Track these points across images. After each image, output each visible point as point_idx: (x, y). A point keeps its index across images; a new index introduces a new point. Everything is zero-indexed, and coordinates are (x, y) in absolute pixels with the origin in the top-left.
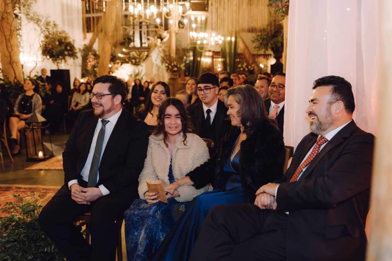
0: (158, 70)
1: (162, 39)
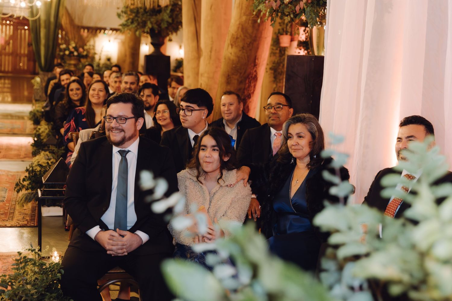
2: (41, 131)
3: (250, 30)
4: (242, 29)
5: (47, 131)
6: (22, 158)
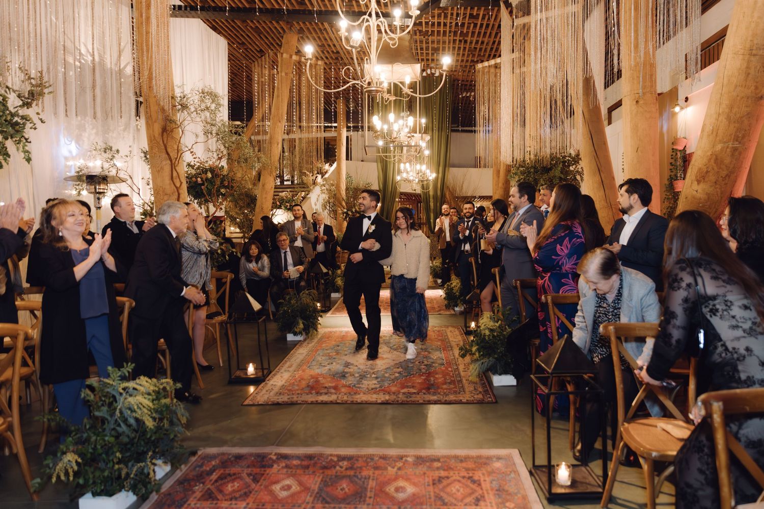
1: (323, 175)
2: (453, 286)
3: (727, 160)
4: (716, 159)
5: (459, 285)
6: (438, 311)
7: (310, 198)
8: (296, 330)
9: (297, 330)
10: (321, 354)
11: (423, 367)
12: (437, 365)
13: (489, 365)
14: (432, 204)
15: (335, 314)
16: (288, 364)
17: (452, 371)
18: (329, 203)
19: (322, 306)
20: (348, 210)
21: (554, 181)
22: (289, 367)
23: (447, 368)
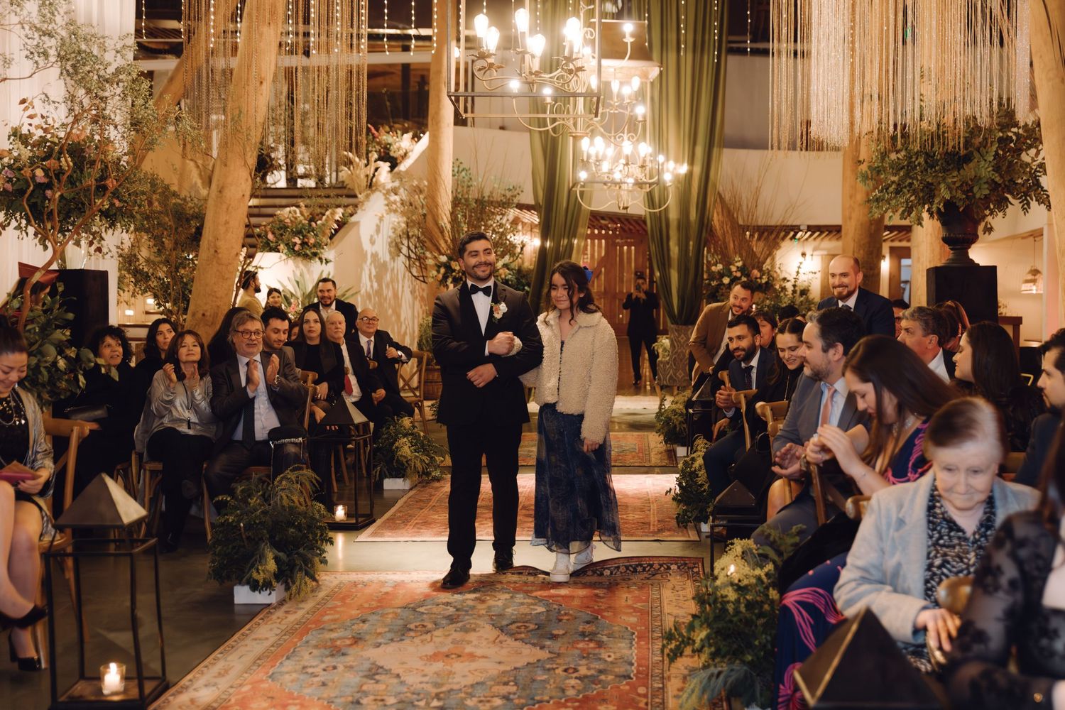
0: (379, 278)
1: (394, 163)
6: (654, 533)
7: (357, 223)
8: (255, 575)
9: (260, 577)
10: (314, 642)
11: (573, 682)
12: (610, 677)
13: (730, 680)
14: (674, 250)
15: (382, 535)
16: (220, 665)
17: (645, 696)
18: (408, 238)
19: (348, 515)
20: (450, 259)
21: (976, 189)
22: (220, 675)
23: (634, 688)
